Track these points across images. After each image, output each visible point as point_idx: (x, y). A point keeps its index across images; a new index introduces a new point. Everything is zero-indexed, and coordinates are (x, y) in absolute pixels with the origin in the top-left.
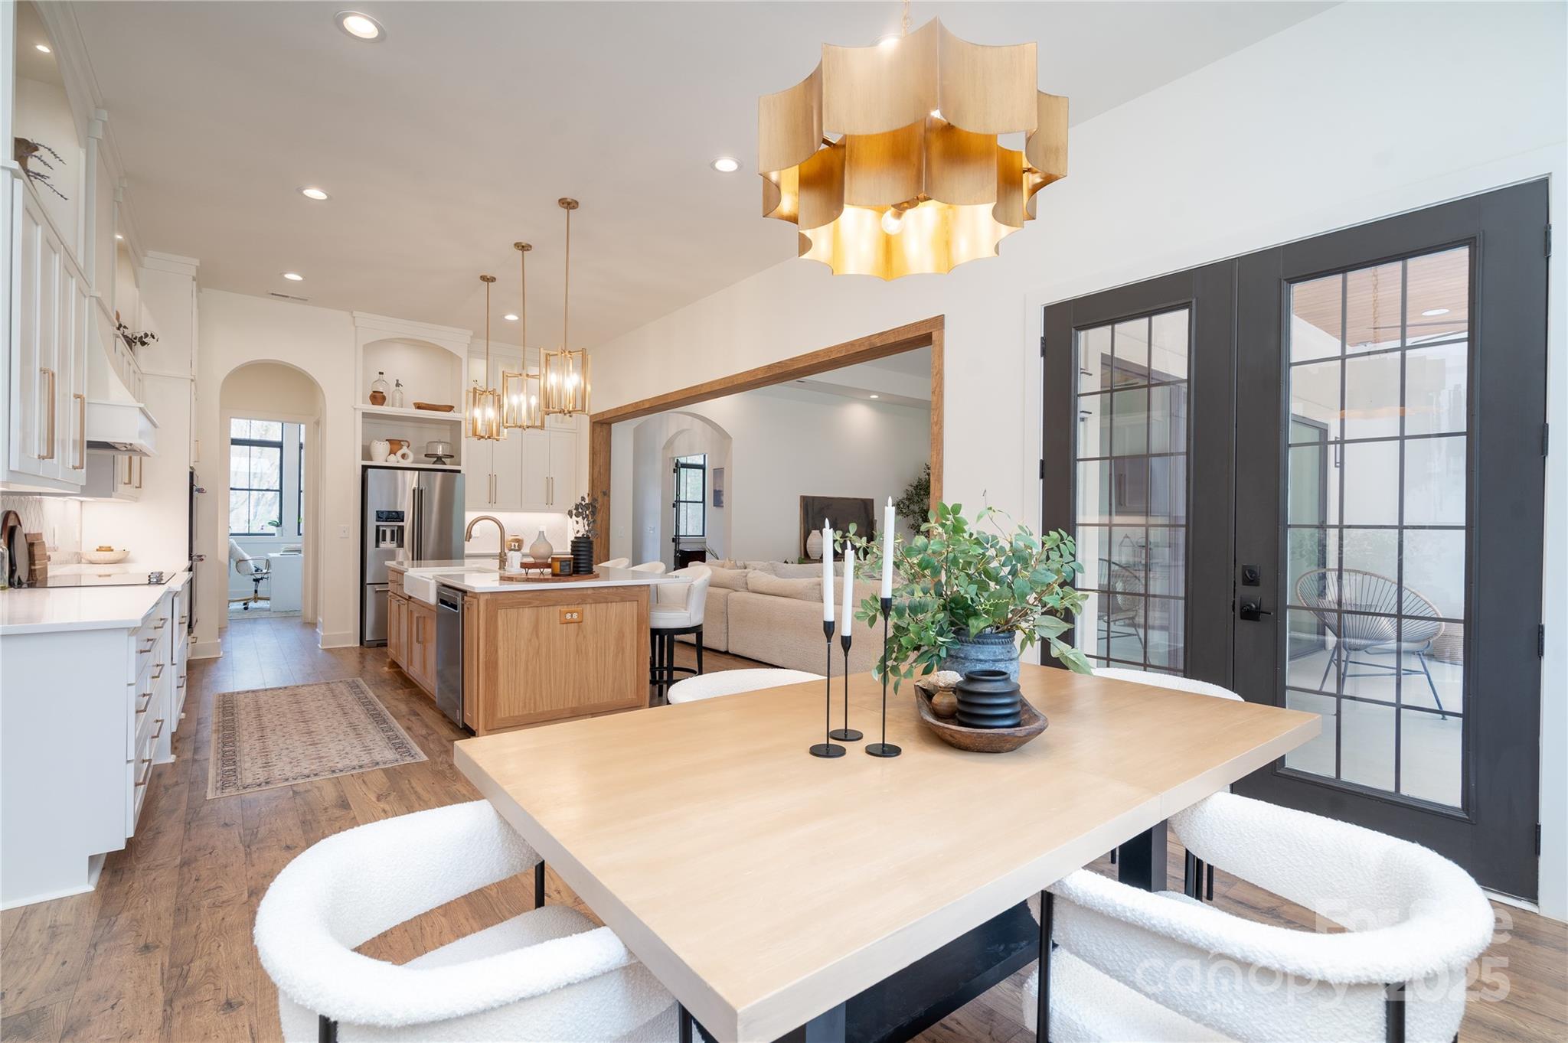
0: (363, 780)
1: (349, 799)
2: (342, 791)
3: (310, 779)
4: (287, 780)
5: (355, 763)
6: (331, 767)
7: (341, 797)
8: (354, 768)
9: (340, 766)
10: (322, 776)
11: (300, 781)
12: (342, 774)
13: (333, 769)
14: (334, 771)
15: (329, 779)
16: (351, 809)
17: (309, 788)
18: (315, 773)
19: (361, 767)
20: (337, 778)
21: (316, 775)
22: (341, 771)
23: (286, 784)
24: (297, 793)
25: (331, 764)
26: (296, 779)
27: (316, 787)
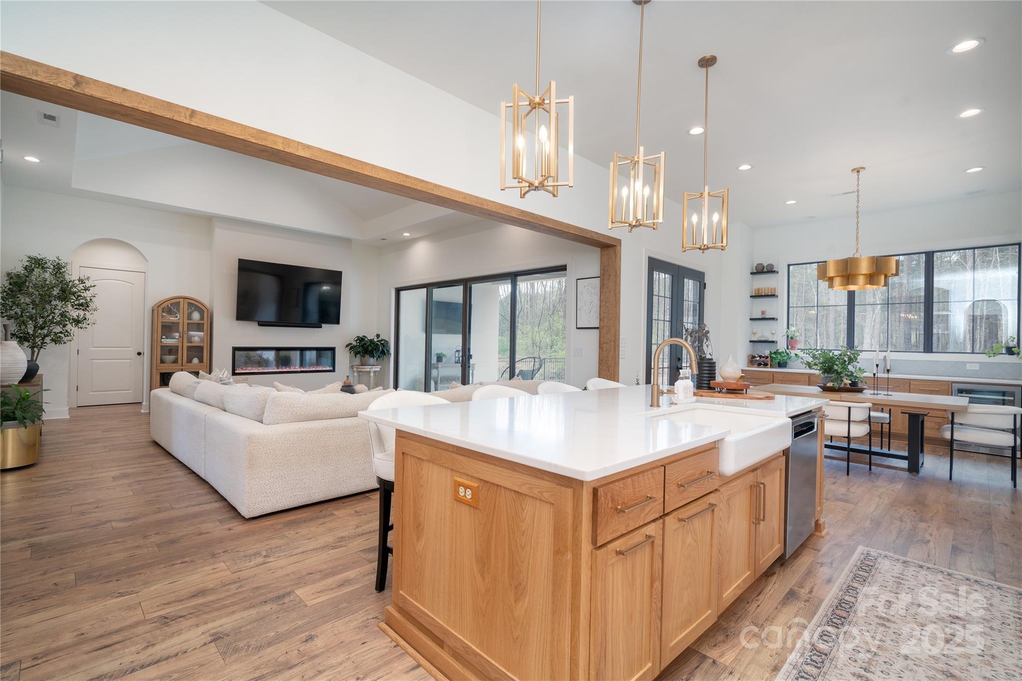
0: (929, 557)
1: (950, 550)
2: (952, 558)
3: (976, 578)
4: (999, 588)
5: (923, 572)
6: (949, 580)
7: (955, 555)
8: (928, 568)
9: (940, 577)
10: (962, 576)
11: (986, 581)
12: (943, 569)
13: (949, 577)
14: (949, 574)
15: (957, 570)
16: (952, 545)
17: (979, 572)
18: (968, 582)
19: (921, 567)
20: (949, 568)
21: (968, 579)
22: (942, 572)
23: (1000, 584)
24: (992, 573)
25: (947, 582)
26: (989, 585)
27: (972, 570)
